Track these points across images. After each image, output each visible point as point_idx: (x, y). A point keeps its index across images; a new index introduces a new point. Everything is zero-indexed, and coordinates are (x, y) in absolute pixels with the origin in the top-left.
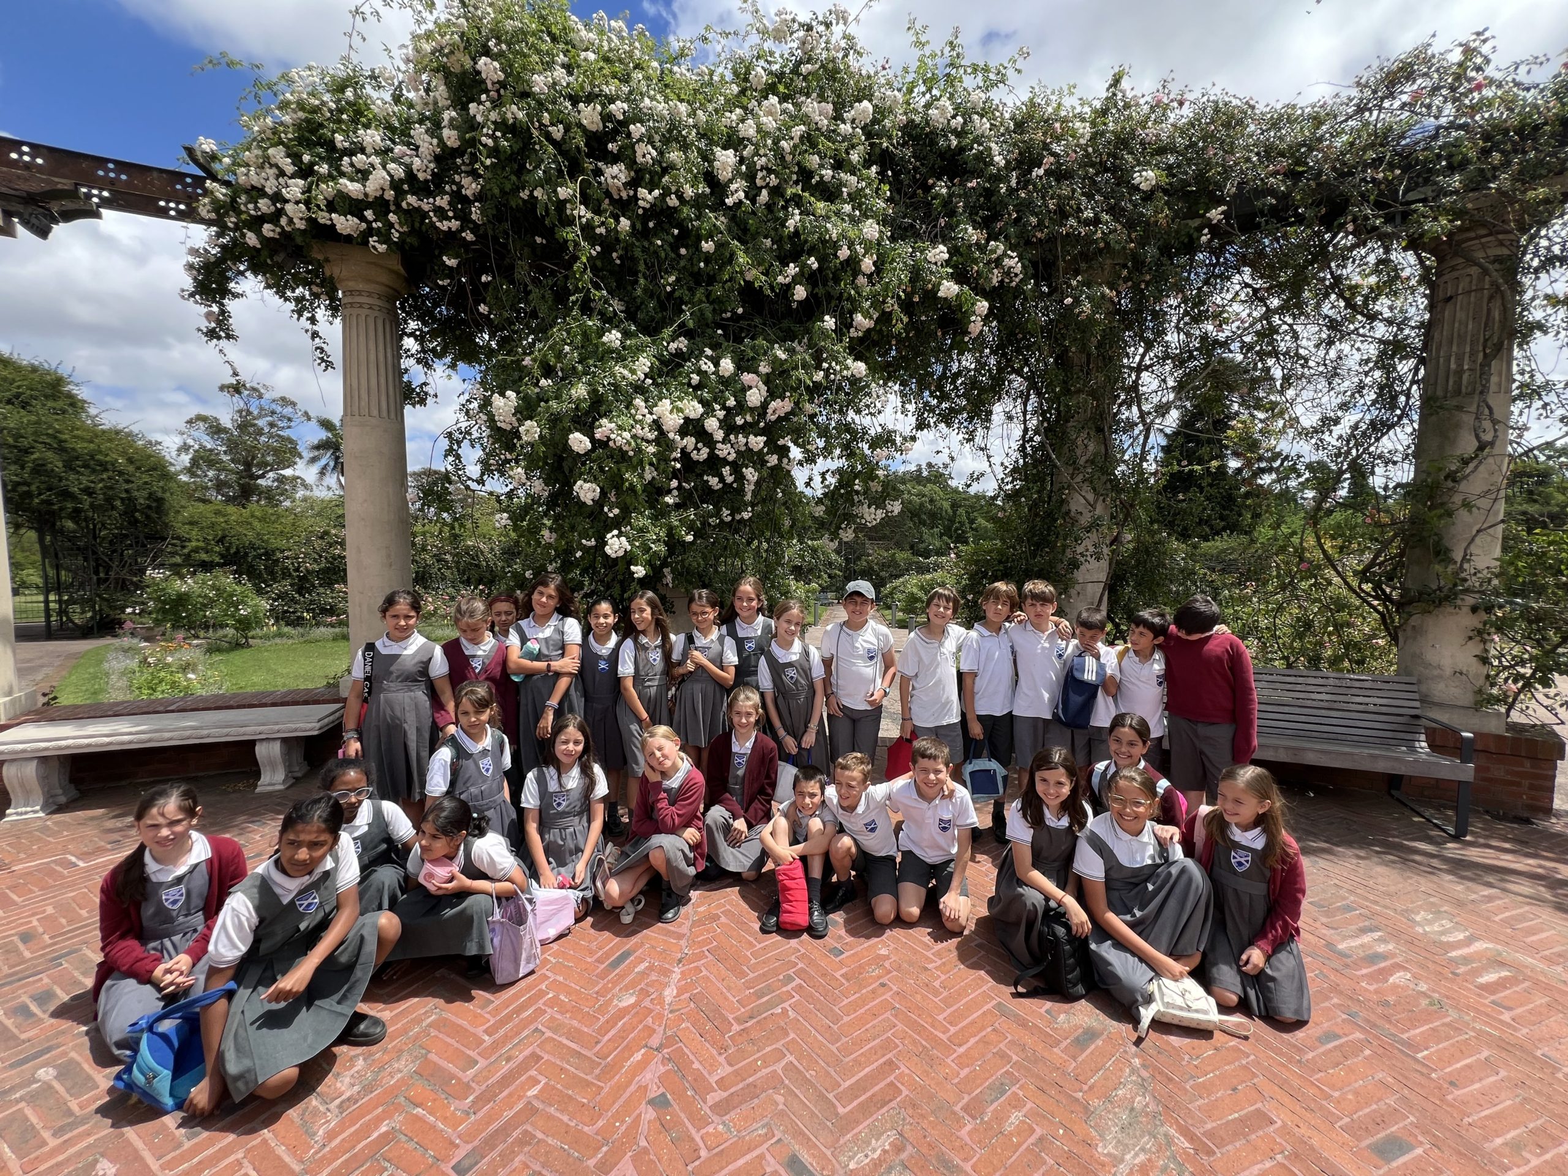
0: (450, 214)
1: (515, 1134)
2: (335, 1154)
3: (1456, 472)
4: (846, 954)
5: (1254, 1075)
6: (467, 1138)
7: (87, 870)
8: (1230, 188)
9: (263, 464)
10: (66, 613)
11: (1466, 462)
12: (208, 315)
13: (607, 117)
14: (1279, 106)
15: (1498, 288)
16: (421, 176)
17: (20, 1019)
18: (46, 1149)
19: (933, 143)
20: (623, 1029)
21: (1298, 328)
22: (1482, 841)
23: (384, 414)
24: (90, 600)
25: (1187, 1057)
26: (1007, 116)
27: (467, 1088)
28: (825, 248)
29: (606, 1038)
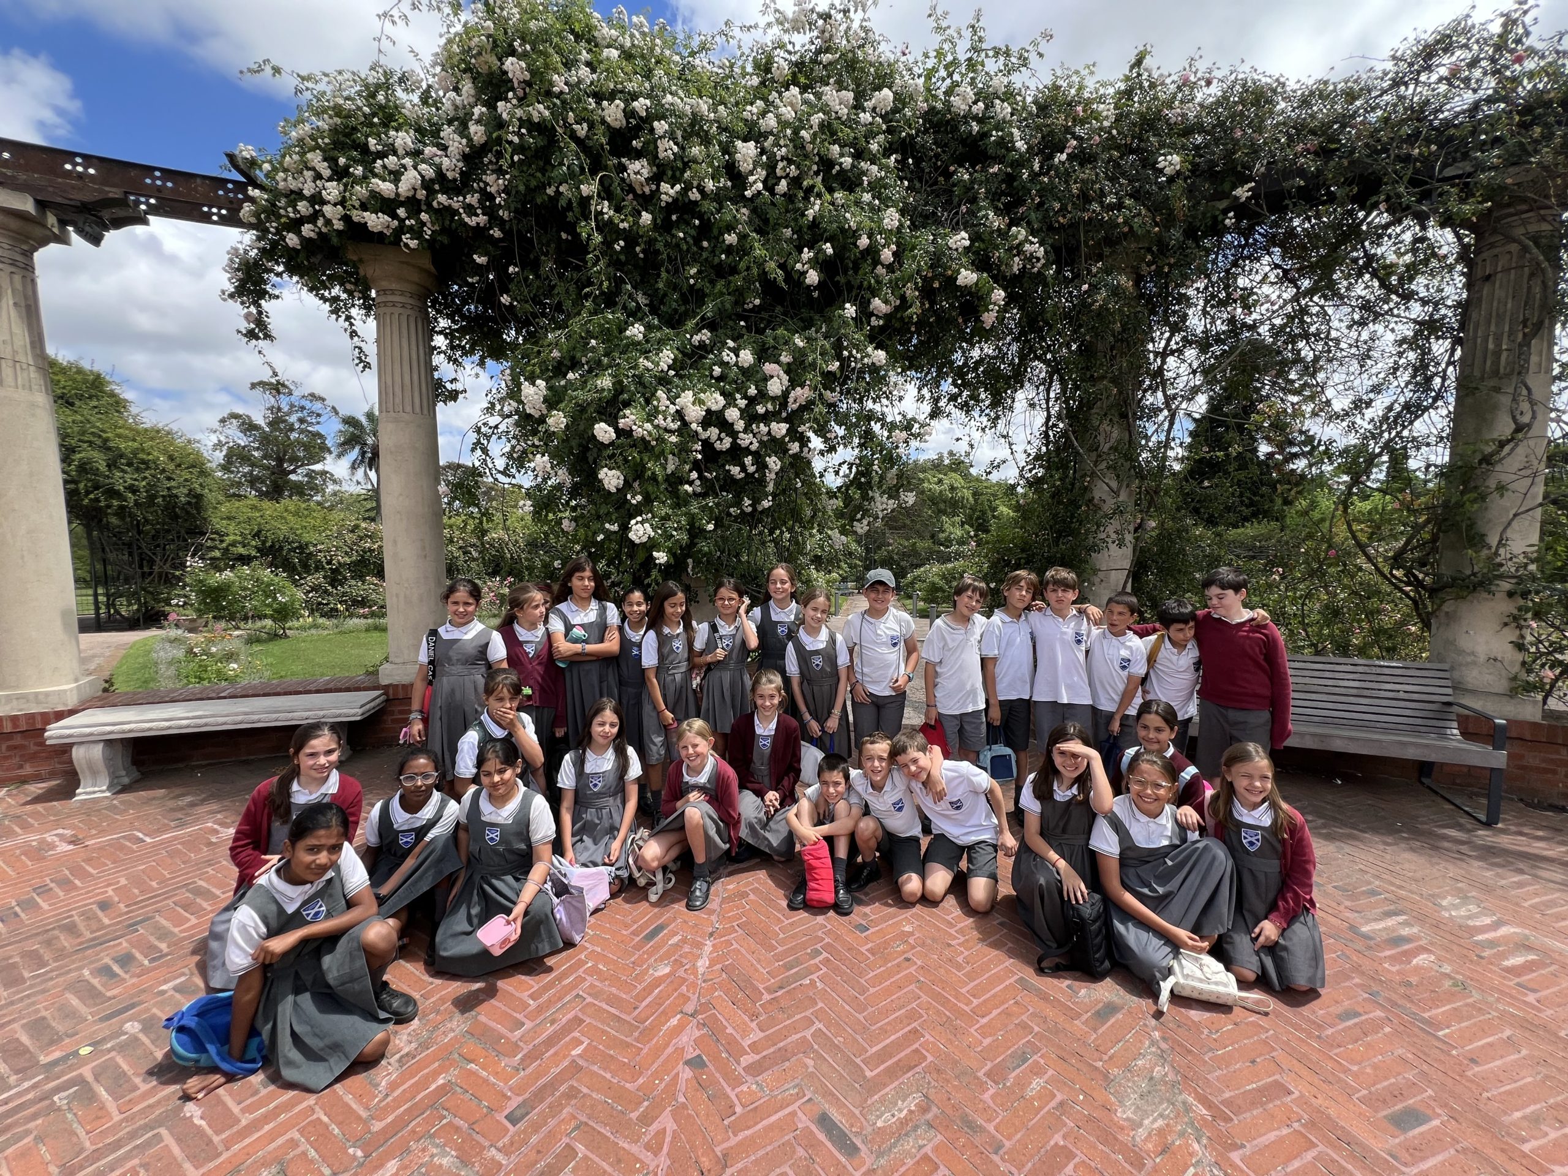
0: (479, 211)
1: (562, 1089)
2: (398, 1103)
3: (1492, 455)
4: (872, 930)
5: (1273, 1049)
6: (518, 1090)
7: (154, 845)
8: (1259, 168)
9: (294, 460)
10: (114, 605)
11: (1502, 444)
12: (247, 317)
13: (629, 114)
14: (1310, 82)
15: (1538, 264)
16: (450, 175)
17: (104, 979)
18: (138, 1093)
19: (955, 129)
20: (658, 997)
21: (1330, 311)
22: (1513, 828)
23: (418, 409)
24: (135, 593)
25: (1206, 1031)
26: (1029, 99)
27: (515, 1048)
28: (844, 238)
29: (644, 1004)
